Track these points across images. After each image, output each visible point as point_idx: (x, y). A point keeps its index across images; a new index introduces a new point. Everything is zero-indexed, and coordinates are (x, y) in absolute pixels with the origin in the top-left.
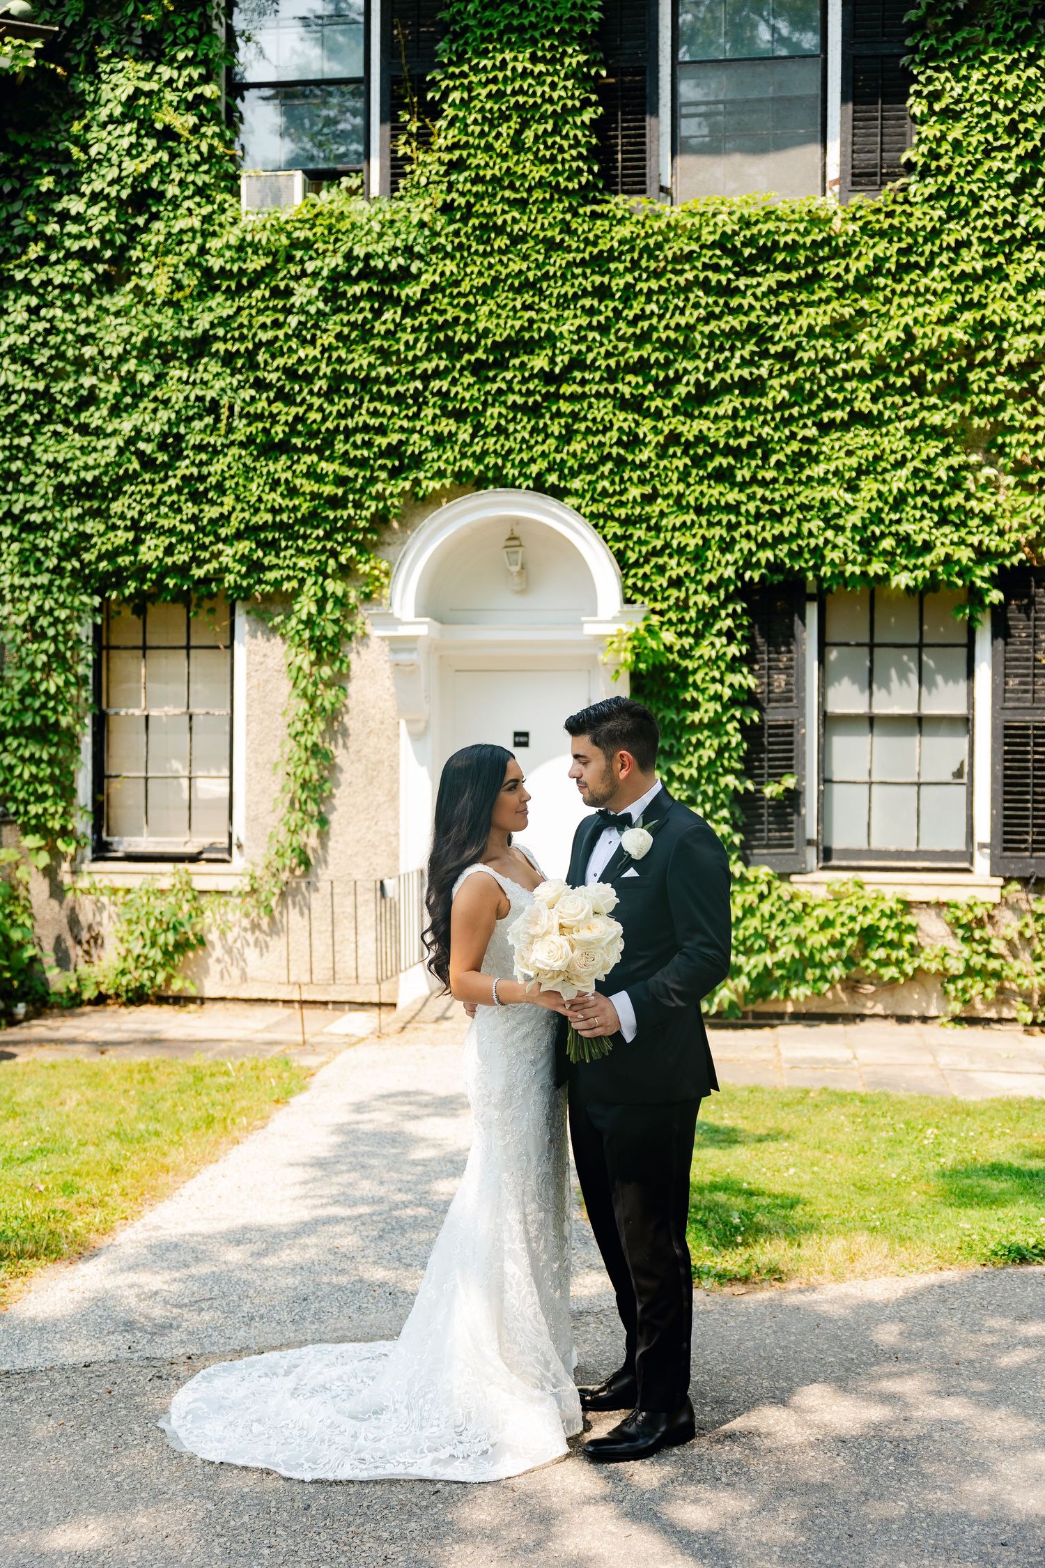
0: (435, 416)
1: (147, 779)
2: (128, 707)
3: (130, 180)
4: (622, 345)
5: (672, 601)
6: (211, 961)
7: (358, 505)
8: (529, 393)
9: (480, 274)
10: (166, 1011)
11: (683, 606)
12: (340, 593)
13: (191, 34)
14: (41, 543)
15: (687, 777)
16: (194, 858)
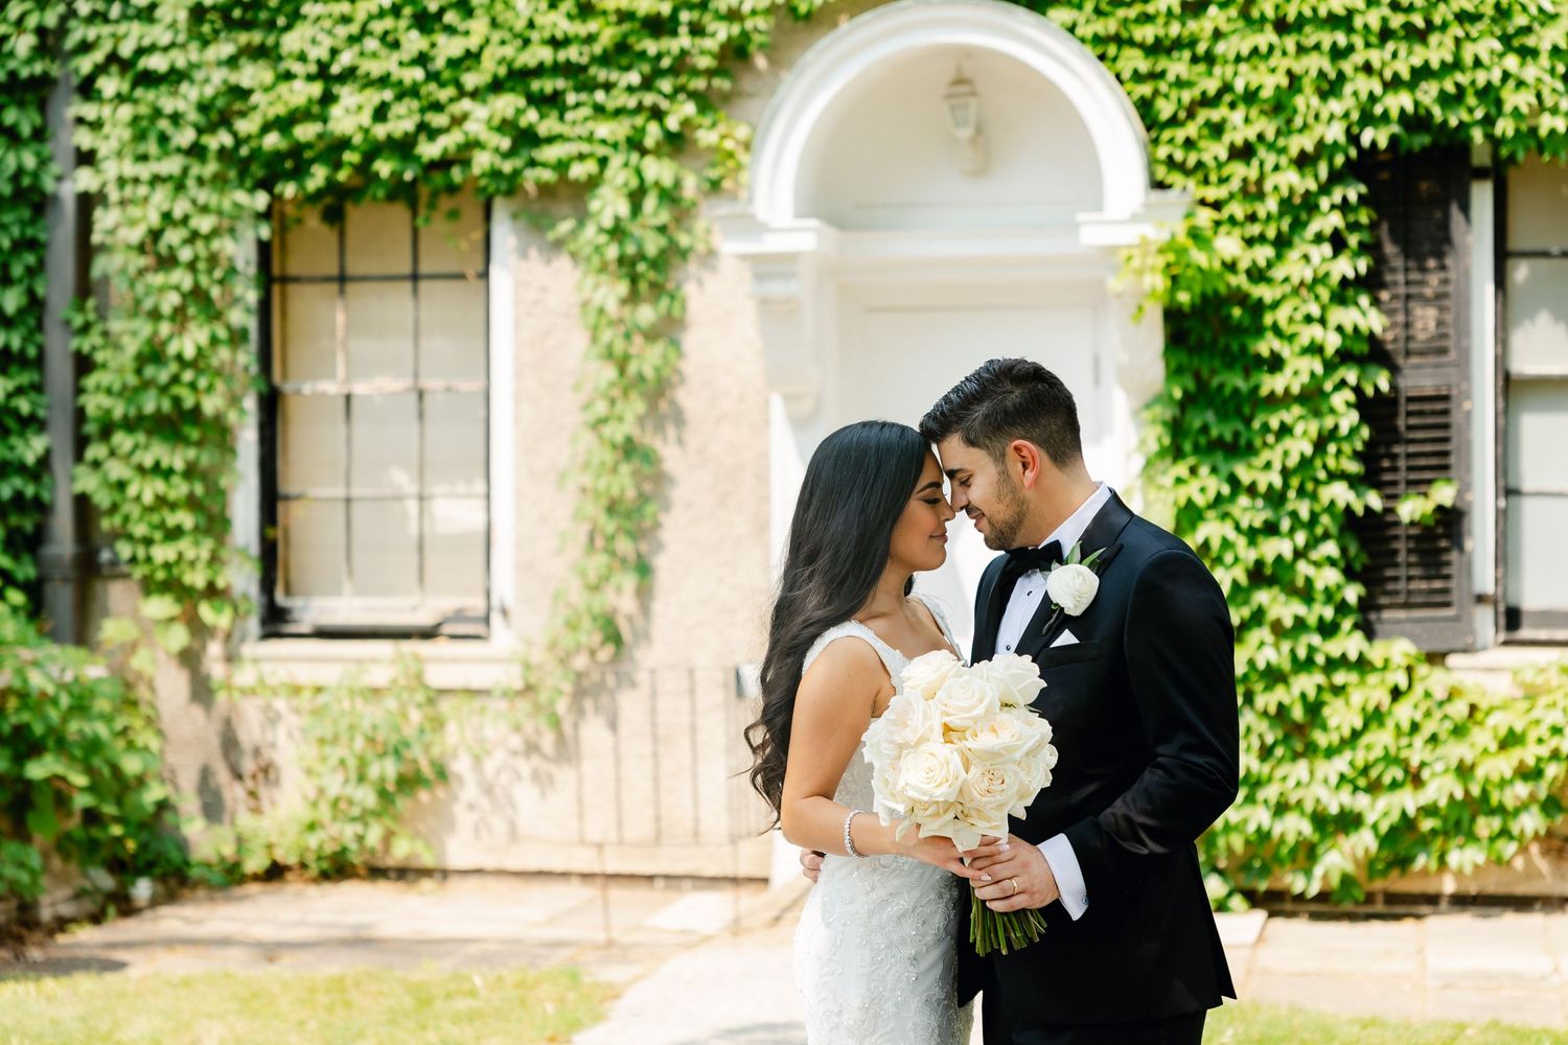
1: (348, 501)
2: (315, 377)
5: (1235, 185)
6: (459, 810)
7: (697, 30)
10: (384, 891)
11: (1253, 192)
12: (667, 182)
14: (168, 105)
15: (1262, 488)
16: (428, 634)
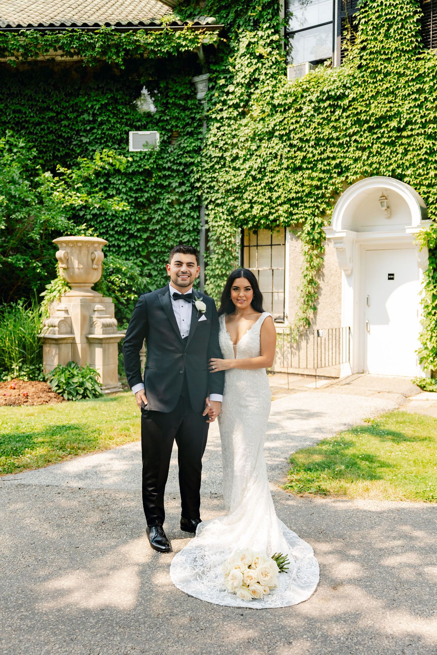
0: (354, 151)
2: (252, 267)
3: (248, 76)
4: (427, 112)
8: (390, 137)
9: (371, 91)
12: (320, 222)
13: (269, 18)
14: (221, 210)
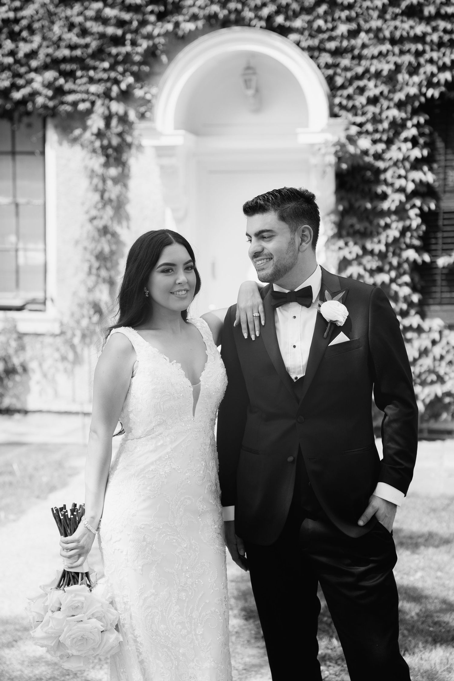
5: (369, 116)
6: (32, 384)
11: (377, 119)
15: (376, 251)
16: (20, 309)
